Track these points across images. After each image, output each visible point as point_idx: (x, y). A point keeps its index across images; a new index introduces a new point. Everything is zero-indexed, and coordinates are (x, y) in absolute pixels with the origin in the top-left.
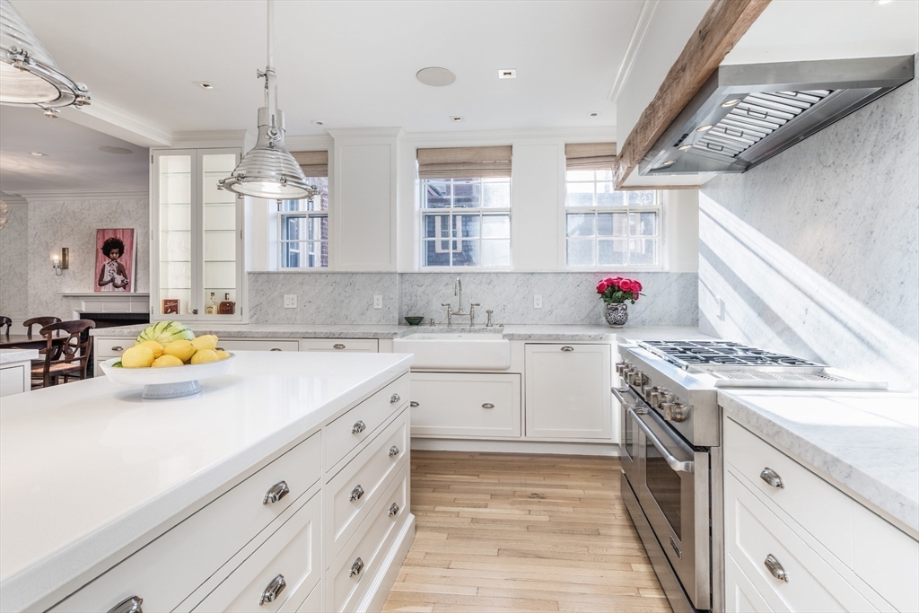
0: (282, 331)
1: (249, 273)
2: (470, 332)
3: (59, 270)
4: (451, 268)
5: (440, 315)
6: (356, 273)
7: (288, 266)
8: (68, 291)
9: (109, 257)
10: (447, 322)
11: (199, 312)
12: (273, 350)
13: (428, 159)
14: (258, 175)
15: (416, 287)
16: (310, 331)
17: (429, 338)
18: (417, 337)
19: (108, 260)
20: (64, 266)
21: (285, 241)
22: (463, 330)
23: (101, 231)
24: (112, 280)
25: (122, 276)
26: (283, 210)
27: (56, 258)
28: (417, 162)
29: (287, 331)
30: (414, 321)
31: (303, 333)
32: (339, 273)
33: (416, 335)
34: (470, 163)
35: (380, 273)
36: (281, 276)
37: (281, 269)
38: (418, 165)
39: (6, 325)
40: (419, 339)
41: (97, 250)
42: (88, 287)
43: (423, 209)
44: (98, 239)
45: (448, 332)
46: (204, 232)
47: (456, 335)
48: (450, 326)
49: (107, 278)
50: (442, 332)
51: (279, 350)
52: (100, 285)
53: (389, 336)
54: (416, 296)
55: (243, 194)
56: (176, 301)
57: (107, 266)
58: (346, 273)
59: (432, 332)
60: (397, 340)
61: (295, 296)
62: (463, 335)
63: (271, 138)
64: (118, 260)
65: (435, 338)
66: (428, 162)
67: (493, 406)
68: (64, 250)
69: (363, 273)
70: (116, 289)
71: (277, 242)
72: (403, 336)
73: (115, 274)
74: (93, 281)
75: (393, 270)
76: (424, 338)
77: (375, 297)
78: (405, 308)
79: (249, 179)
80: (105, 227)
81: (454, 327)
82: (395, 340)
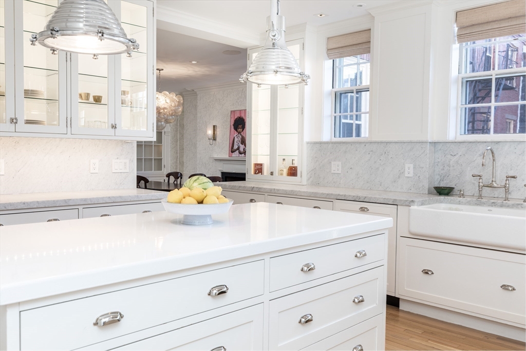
0: (321, 192)
1: (308, 143)
2: (502, 206)
3: (211, 141)
4: (492, 137)
5: (470, 187)
6: (390, 143)
7: (340, 137)
8: (216, 156)
9: (237, 131)
10: (477, 194)
11: (274, 174)
12: (315, 207)
13: (466, 21)
14: (262, 70)
15: (449, 156)
16: (341, 194)
17: (456, 210)
18: (442, 207)
19: (236, 134)
20: (214, 138)
21: (338, 114)
22: (494, 204)
23: (233, 112)
24: (238, 149)
25: (243, 146)
26: (337, 87)
27: (210, 132)
28: (455, 25)
29: (324, 192)
30: (443, 191)
31: (336, 195)
32: (375, 143)
33: (443, 205)
34: (516, 17)
35: (411, 142)
36: (330, 145)
37: (334, 140)
38: (456, 29)
39: (180, 178)
40: (444, 209)
41: (231, 126)
42: (225, 154)
43: (463, 74)
44: (231, 118)
45: (477, 204)
46: (278, 110)
47: (486, 208)
48: (479, 199)
49: (236, 147)
50: (470, 204)
51: (319, 208)
52: (232, 152)
53: (407, 203)
54: (449, 166)
55: (261, 84)
56: (261, 165)
57: (236, 138)
58: (382, 142)
59: (460, 203)
60: (414, 207)
61: (340, 163)
62: (494, 209)
63: (273, 39)
64: (242, 134)
65: (462, 210)
66: (467, 24)
67: (514, 289)
68: (214, 126)
69: (396, 143)
70: (240, 155)
71: (331, 116)
72: (422, 204)
73: (240, 144)
74: (228, 149)
75: (424, 139)
76: (450, 209)
77: (407, 166)
78: (437, 177)
79: (256, 73)
80: (235, 109)
81: (484, 200)
82: (412, 207)
